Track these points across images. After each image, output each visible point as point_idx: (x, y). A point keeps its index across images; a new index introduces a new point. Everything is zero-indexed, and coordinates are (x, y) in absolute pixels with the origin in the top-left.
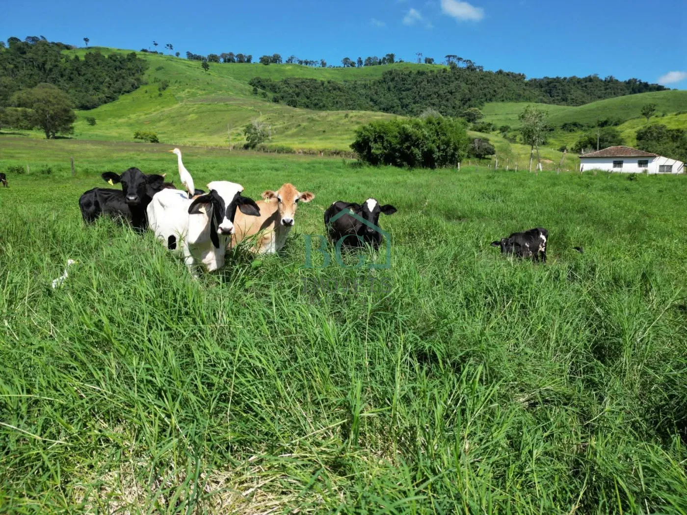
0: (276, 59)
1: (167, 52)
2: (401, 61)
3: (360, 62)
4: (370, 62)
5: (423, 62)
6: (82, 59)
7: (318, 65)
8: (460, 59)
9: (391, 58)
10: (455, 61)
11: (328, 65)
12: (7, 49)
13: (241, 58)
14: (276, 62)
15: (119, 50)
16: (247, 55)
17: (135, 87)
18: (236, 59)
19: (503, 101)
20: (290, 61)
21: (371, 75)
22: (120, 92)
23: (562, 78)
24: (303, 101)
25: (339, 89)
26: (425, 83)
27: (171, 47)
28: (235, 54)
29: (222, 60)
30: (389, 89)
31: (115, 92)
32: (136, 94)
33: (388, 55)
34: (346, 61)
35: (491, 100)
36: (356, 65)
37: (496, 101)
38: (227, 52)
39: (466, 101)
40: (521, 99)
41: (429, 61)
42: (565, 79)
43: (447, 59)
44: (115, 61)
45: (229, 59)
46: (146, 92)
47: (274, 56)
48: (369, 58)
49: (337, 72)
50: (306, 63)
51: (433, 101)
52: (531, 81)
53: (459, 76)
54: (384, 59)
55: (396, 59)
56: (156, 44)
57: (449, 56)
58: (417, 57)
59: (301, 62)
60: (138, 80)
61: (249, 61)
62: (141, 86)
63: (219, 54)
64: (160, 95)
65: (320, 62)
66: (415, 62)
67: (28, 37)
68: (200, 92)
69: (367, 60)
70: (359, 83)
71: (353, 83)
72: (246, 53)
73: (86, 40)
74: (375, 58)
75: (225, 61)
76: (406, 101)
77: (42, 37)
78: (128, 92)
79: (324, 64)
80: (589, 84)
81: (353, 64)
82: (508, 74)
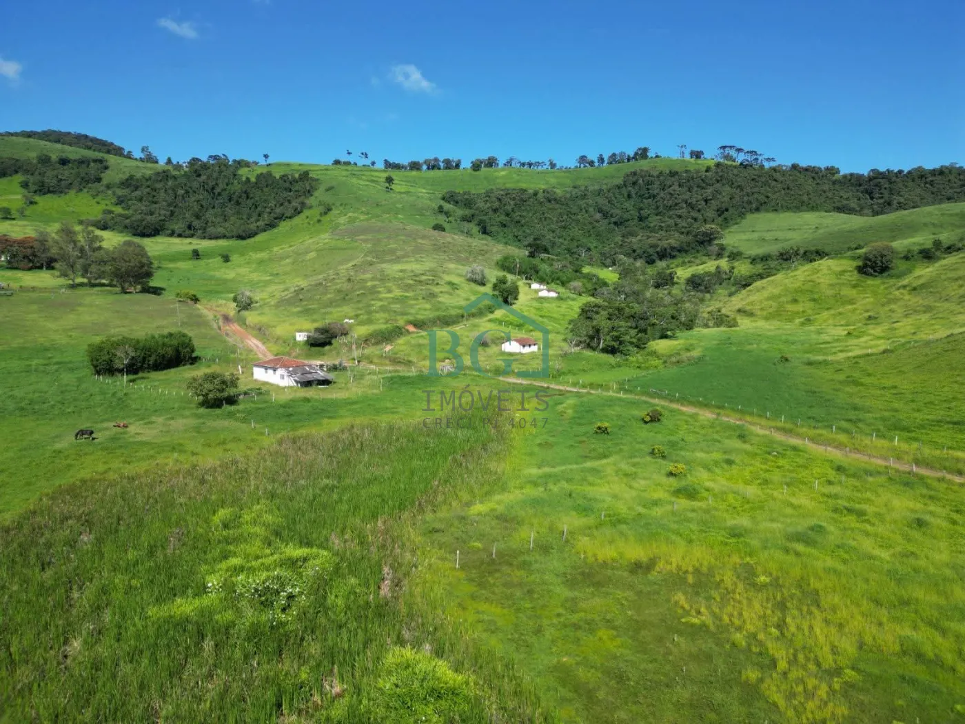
0: (491, 163)
1: (362, 162)
2: (657, 157)
3: (601, 160)
4: (614, 159)
5: (687, 157)
6: (253, 180)
7: (545, 167)
8: (739, 150)
9: (643, 153)
10: (733, 153)
11: (558, 167)
12: (186, 172)
13: (449, 165)
14: (491, 166)
15: (300, 165)
16: (455, 159)
17: (298, 212)
18: (442, 165)
19: (776, 210)
20: (509, 163)
21: (613, 177)
22: (281, 218)
23: (896, 171)
24: (498, 219)
25: (555, 200)
26: (676, 187)
27: (366, 156)
28: (441, 159)
29: (425, 167)
30: (629, 196)
31: (276, 219)
32: (297, 220)
33: (640, 149)
34: (583, 159)
35: (757, 210)
36: (596, 164)
37: (767, 211)
38: (432, 157)
39: (723, 212)
40: (805, 208)
41: (697, 155)
42: (900, 172)
43: (722, 151)
44: (285, 182)
45: (433, 166)
46: (307, 217)
47: (489, 159)
48: (614, 155)
49: (567, 174)
50: (530, 165)
51: (680, 212)
52: (845, 176)
53: (721, 177)
54: (636, 154)
55: (651, 154)
56: (349, 153)
57: (724, 147)
58: (679, 150)
59: (523, 164)
60: (303, 204)
61: (457, 166)
62: (304, 211)
63: (421, 161)
64: (319, 221)
65: (548, 163)
66: (675, 156)
67: (211, 157)
68: (362, 217)
69: (610, 157)
70: (591, 188)
71: (583, 188)
72: (454, 157)
73: (266, 156)
74: (622, 154)
75: (428, 168)
76: (644, 213)
77: (224, 155)
78: (290, 218)
79: (553, 165)
80: (938, 179)
81: (591, 164)
82: (806, 170)
